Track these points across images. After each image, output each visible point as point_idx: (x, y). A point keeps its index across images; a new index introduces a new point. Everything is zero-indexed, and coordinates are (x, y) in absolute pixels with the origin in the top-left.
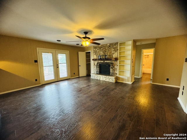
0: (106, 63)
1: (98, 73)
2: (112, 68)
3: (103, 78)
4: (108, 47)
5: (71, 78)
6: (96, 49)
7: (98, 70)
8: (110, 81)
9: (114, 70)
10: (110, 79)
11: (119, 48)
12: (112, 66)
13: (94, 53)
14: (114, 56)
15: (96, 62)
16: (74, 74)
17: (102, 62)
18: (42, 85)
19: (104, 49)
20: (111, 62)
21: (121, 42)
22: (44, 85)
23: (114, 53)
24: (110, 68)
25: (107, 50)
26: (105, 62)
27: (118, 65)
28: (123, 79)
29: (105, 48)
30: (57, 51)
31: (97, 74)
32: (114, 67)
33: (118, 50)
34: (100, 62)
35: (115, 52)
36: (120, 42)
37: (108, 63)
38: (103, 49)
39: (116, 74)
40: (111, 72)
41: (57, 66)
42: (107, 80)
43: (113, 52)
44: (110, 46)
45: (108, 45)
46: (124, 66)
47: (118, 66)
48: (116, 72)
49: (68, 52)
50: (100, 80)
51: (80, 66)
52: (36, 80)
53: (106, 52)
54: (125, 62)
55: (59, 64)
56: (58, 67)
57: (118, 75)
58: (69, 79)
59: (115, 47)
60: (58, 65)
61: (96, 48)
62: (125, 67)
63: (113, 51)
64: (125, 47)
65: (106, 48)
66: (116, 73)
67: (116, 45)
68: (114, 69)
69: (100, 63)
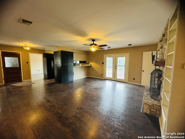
5: (129, 83)
16: (134, 79)
18: (104, 79)
22: (105, 80)
30: (117, 55)
41: (116, 68)
49: (128, 55)
51: (143, 71)
52: (102, 75)
55: (118, 66)
58: (127, 83)
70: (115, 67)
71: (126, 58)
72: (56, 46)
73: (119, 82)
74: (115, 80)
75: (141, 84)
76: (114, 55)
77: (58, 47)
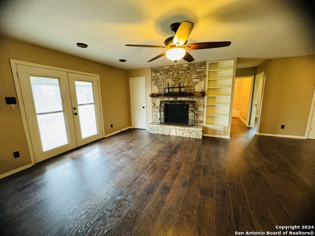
0: (180, 101)
1: (163, 121)
2: (192, 111)
3: (175, 131)
4: (185, 71)
5: (107, 136)
6: (158, 74)
7: (163, 117)
8: (192, 137)
9: (197, 115)
10: (192, 133)
11: (207, 74)
12: (194, 106)
13: (154, 83)
14: (198, 88)
15: (158, 101)
17: (172, 99)
19: (176, 75)
20: (191, 100)
21: (213, 61)
23: (196, 83)
24: (189, 111)
25: (182, 76)
26: (179, 99)
27: (206, 104)
28: (214, 131)
29: (178, 73)
31: (161, 123)
32: (197, 109)
33: (205, 76)
34: (166, 99)
35: (199, 80)
36: (209, 61)
37: (185, 101)
38: (173, 75)
39: (202, 122)
40: (190, 118)
41: (75, 111)
42: (187, 135)
43: (194, 80)
44: (189, 69)
45: (184, 66)
46: (214, 106)
47: (205, 108)
48: (200, 118)
50: (169, 136)
52: (16, 154)
53: (180, 79)
54: (217, 99)
55: (79, 107)
56: (76, 114)
57: (205, 125)
58: (102, 139)
59: (200, 70)
60: (75, 109)
61: (158, 72)
62: (216, 108)
63: (196, 78)
64: (217, 71)
65: (180, 72)
66: (202, 120)
67: (202, 67)
68: (197, 112)
69: (167, 101)
70: (72, 111)
74: (78, 146)
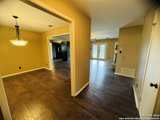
16: (110, 58)
22: (92, 59)
30: (100, 44)
49: (106, 43)
70: (99, 52)
71: (105, 46)
72: (64, 39)
73: (101, 61)
74: (98, 59)
75: (113, 60)
76: (98, 44)
77: (65, 39)
